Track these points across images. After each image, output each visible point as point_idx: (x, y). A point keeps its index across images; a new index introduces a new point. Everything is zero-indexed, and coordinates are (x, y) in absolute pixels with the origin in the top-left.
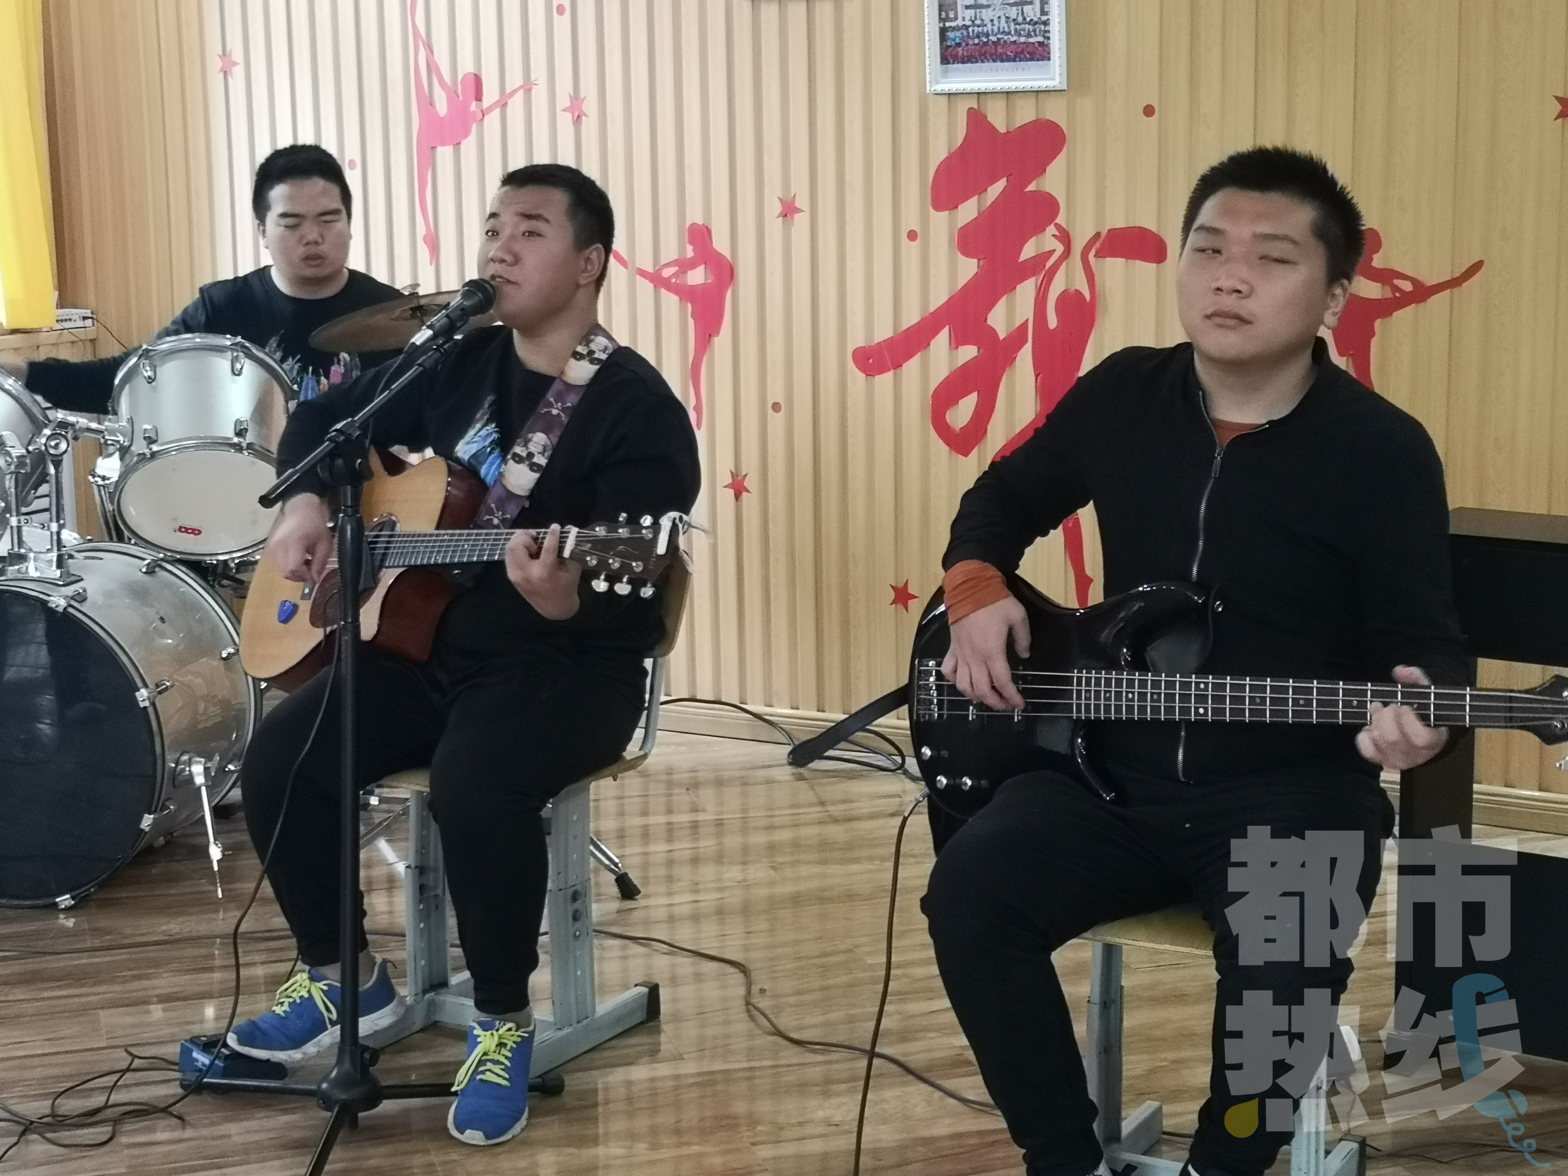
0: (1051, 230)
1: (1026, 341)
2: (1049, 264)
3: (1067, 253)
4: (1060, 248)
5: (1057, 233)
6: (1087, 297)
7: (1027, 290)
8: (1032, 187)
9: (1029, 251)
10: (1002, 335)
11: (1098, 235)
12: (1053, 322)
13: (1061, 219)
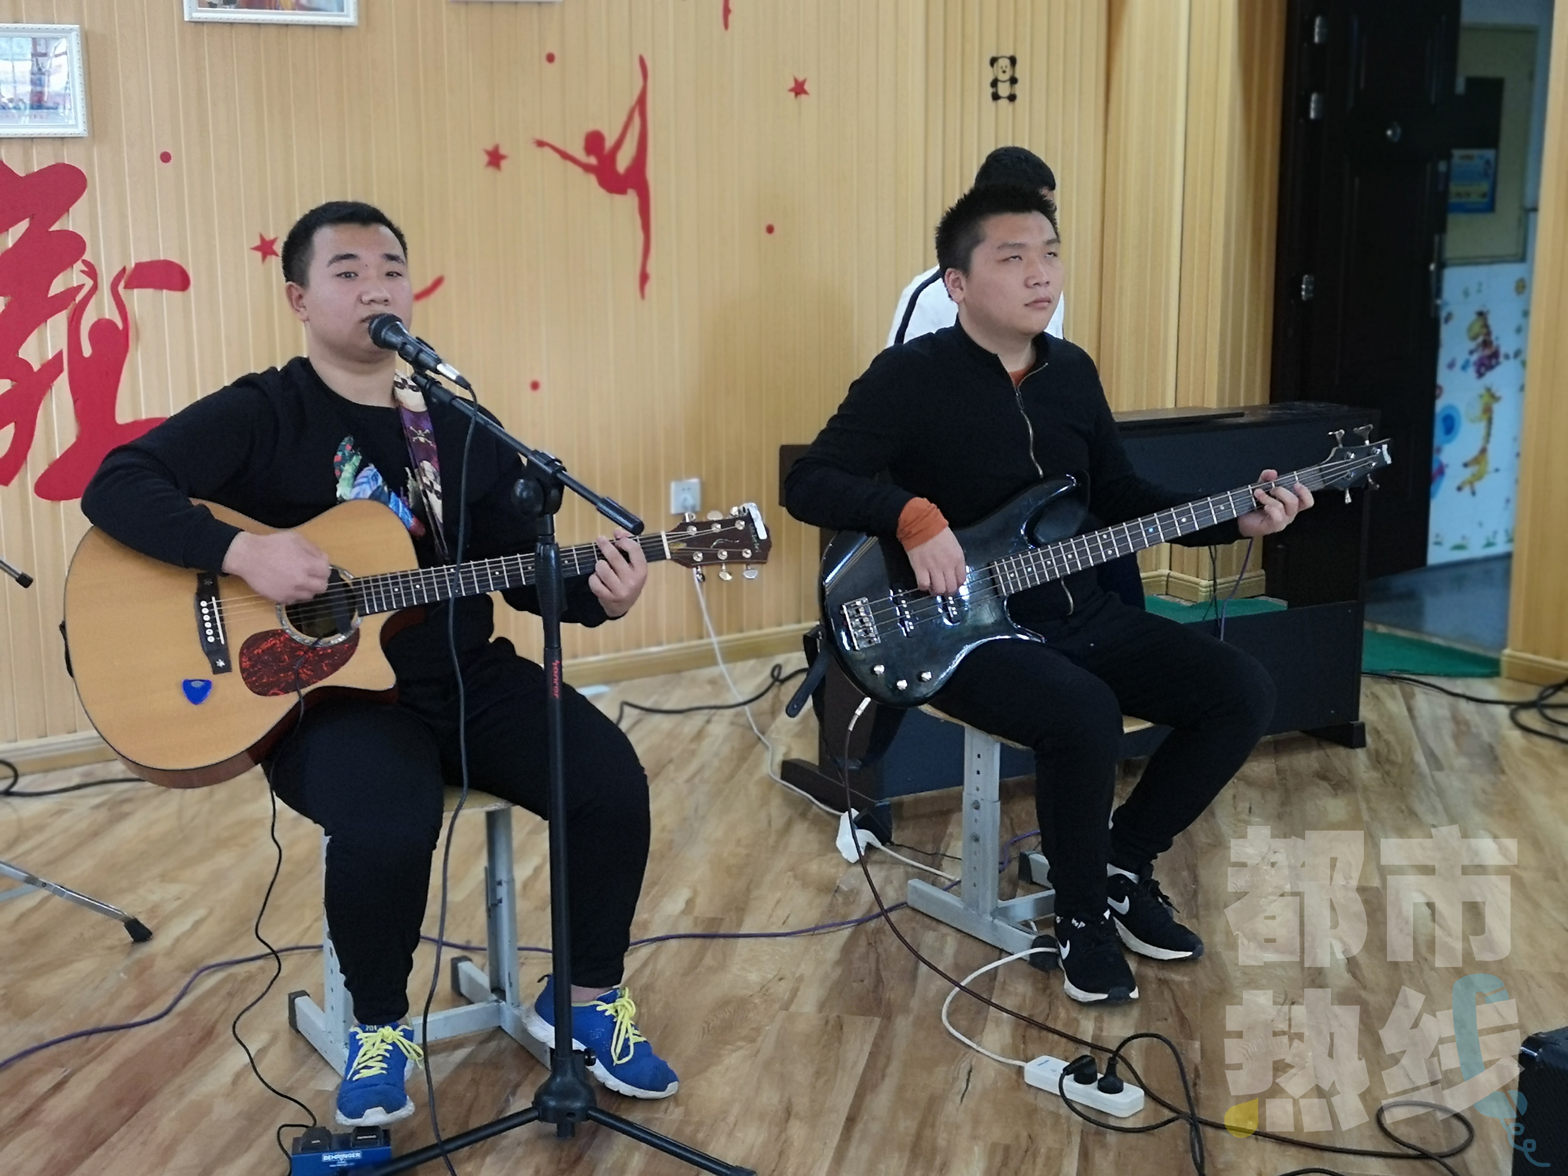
0: (79, 266)
1: (61, 371)
2: (79, 298)
3: (95, 288)
4: (89, 283)
5: (85, 269)
6: (120, 325)
7: (58, 324)
8: (55, 227)
9: (57, 287)
10: (36, 367)
11: (124, 270)
12: (87, 350)
13: (86, 257)
